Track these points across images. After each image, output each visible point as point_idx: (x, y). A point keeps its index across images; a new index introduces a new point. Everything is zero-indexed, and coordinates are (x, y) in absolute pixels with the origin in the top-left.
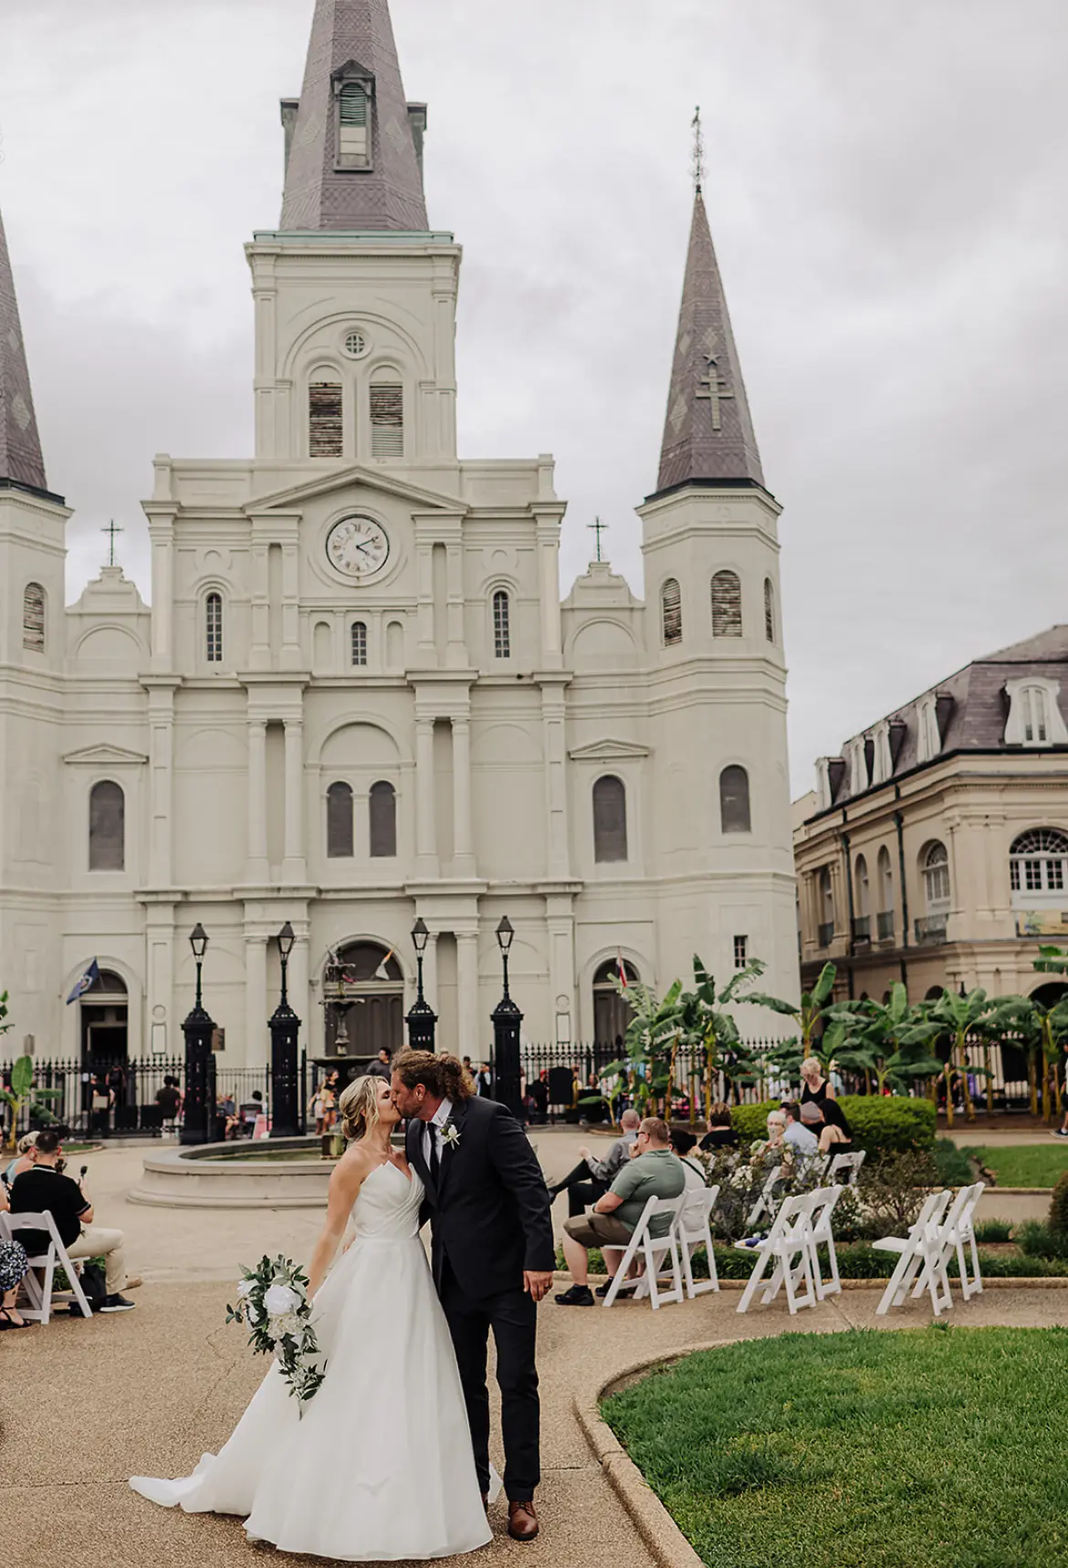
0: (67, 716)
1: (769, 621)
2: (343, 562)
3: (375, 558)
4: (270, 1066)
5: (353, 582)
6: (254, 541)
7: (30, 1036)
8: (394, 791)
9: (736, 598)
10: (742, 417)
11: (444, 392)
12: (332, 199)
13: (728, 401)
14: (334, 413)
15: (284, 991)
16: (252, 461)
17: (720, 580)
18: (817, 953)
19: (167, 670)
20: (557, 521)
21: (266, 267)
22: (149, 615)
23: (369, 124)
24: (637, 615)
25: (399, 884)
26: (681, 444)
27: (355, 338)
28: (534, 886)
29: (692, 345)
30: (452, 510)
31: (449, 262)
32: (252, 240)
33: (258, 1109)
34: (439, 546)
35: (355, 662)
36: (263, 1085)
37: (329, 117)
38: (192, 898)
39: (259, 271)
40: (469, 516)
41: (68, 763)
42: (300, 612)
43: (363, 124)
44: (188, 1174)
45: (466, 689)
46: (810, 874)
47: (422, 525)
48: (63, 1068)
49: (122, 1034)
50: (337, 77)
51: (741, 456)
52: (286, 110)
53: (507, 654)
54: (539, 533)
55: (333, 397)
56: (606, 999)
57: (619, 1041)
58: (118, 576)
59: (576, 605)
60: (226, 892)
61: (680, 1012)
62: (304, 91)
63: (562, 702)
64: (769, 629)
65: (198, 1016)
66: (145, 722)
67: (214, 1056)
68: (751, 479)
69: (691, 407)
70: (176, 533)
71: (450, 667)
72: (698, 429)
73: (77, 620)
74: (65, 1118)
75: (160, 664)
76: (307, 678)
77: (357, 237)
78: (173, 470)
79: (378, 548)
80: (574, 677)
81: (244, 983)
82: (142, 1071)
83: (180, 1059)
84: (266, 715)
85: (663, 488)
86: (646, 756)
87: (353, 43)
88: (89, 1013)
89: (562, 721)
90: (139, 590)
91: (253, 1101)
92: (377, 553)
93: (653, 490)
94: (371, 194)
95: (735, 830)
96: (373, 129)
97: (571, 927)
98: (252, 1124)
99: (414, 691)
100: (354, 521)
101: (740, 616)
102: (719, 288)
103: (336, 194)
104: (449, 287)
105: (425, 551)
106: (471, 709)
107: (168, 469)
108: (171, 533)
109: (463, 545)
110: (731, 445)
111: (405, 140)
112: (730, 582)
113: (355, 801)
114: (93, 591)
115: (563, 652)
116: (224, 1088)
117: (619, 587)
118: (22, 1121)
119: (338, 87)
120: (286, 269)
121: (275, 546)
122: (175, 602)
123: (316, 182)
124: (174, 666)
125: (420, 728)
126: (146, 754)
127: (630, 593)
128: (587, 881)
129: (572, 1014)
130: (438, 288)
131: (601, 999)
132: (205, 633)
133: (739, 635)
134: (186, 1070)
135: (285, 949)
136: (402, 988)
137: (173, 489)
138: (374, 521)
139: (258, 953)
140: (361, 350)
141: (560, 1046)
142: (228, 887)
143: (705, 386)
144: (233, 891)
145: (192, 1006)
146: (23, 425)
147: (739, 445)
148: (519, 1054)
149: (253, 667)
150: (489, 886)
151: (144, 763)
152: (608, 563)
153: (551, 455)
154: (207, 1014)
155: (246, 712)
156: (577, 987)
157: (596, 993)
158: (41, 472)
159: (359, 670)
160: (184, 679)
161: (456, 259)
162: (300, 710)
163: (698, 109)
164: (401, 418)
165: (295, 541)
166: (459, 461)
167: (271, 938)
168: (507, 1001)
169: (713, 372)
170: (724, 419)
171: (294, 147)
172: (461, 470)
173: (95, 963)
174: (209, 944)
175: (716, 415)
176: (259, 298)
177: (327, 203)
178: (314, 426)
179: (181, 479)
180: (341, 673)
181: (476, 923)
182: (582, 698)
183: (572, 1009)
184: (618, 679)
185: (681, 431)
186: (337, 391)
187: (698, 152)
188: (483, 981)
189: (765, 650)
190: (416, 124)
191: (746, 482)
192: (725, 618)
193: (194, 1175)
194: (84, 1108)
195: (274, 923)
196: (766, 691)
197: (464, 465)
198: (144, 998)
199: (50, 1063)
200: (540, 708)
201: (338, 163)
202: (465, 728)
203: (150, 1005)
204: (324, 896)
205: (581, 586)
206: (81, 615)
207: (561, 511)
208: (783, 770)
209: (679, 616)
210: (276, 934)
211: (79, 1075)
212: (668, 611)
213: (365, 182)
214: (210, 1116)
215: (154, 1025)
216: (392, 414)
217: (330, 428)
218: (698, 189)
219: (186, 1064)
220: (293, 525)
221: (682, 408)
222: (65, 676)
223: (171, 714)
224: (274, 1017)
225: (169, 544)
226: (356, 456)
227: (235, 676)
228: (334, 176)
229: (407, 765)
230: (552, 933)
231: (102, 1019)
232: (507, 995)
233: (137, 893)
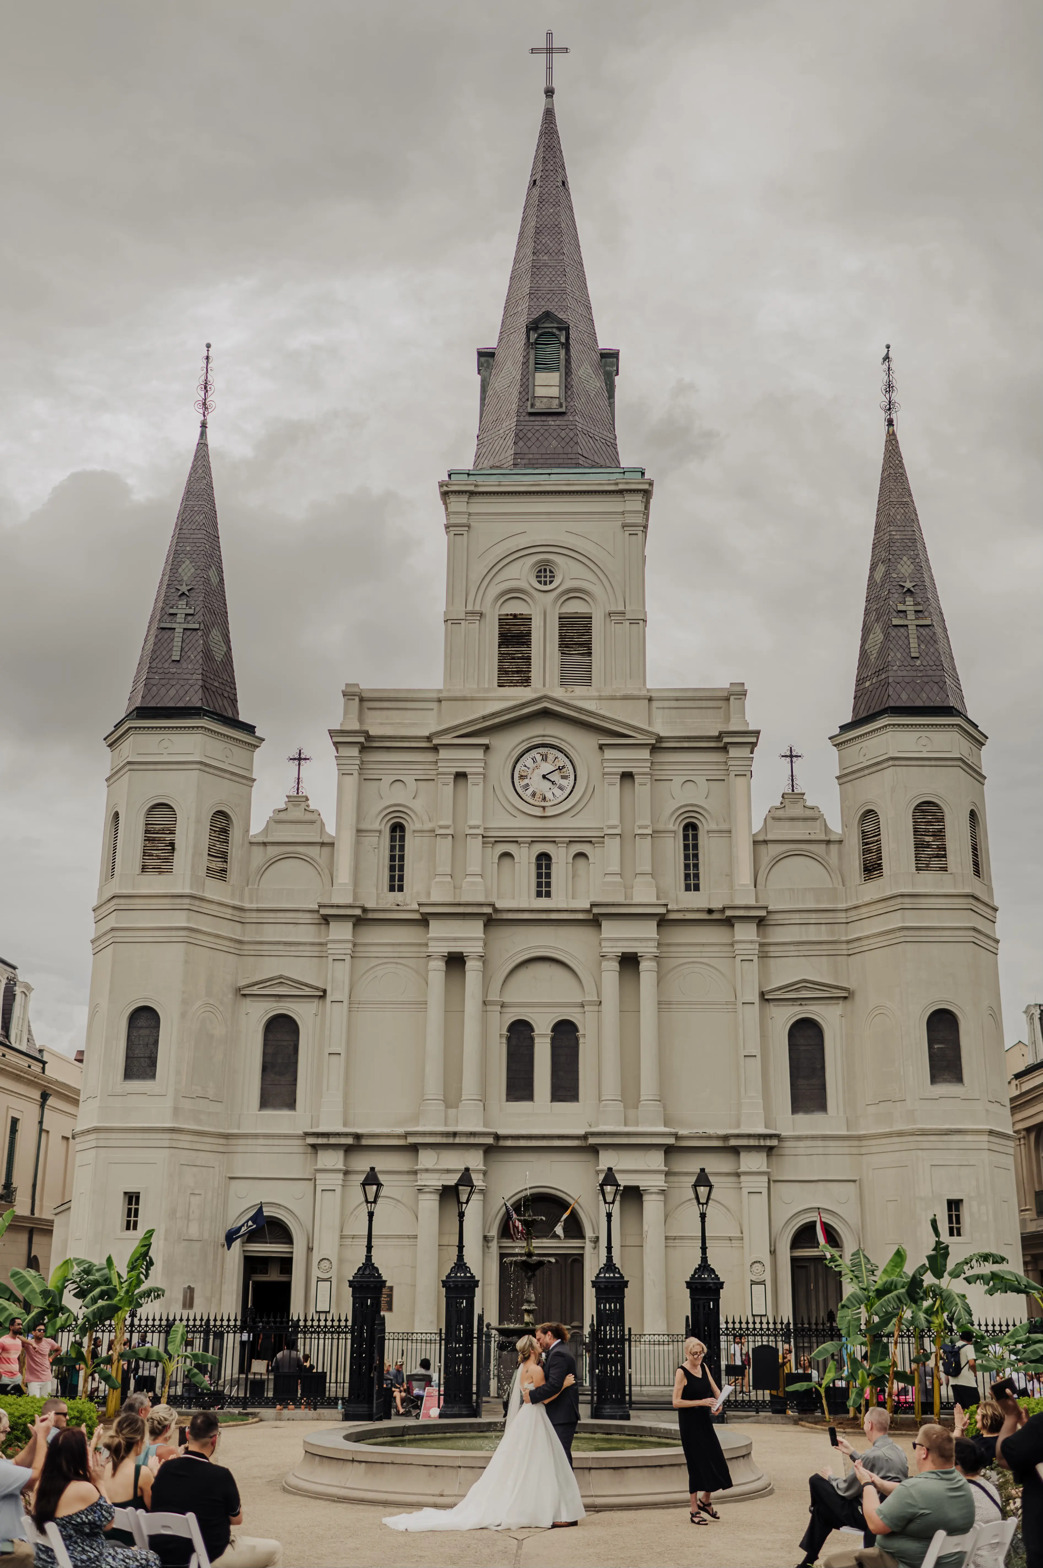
0: (246, 947)
1: (975, 855)
2: (529, 792)
3: (561, 788)
4: (443, 1331)
5: (538, 812)
6: (441, 770)
7: (189, 1287)
8: (578, 1031)
9: (940, 830)
10: (941, 645)
11: (634, 622)
12: (525, 439)
13: (927, 630)
14: (523, 644)
15: (461, 1247)
16: (440, 691)
17: (923, 811)
18: (1035, 1223)
19: (349, 900)
20: (749, 750)
21: (458, 504)
22: (332, 844)
23: (563, 369)
24: (834, 848)
25: (582, 1132)
26: (878, 673)
27: (545, 570)
28: (726, 1137)
29: (887, 574)
30: (641, 739)
31: (639, 497)
32: (447, 478)
33: (427, 1380)
34: (627, 776)
35: (539, 894)
36: (435, 1353)
37: (524, 363)
38: (364, 1142)
39: (453, 508)
40: (658, 745)
41: (244, 995)
42: (483, 843)
43: (557, 369)
44: (353, 1461)
45: (654, 924)
46: (1023, 1133)
47: (609, 754)
48: (222, 1326)
49: (286, 1287)
50: (532, 327)
51: (941, 684)
52: (483, 359)
53: (697, 888)
54: (730, 763)
55: (522, 628)
56: (805, 1267)
57: (831, 1317)
58: (303, 805)
59: (770, 837)
60: (399, 1136)
61: (903, 1287)
62: (500, 340)
63: (755, 938)
64: (976, 864)
65: (367, 1272)
66: (324, 954)
67: (384, 1318)
68: (953, 707)
69: (887, 635)
70: (362, 762)
71: (635, 900)
72: (896, 656)
73: (262, 848)
74: (221, 1382)
75: (342, 895)
76: (488, 910)
77: (549, 474)
78: (362, 700)
79: (563, 777)
80: (768, 912)
81: (415, 1237)
82: (305, 1333)
83: (346, 1320)
84: (446, 948)
85: (858, 718)
86: (845, 998)
87: (548, 296)
88: (252, 1264)
89: (755, 958)
90: (324, 820)
91: (422, 1371)
92: (564, 782)
93: (848, 719)
94: (563, 434)
95: (945, 1081)
96: (566, 374)
97: (766, 1185)
98: (420, 1398)
99: (600, 926)
100: (541, 750)
101: (944, 849)
102: (913, 517)
103: (530, 435)
104: (639, 520)
105: (613, 781)
106: (659, 945)
107: (357, 698)
108: (358, 762)
109: (651, 775)
110: (930, 673)
111: (597, 383)
112: (934, 814)
113: (537, 1040)
114: (278, 819)
115: (755, 887)
116: (392, 1355)
117: (814, 819)
118: (176, 1384)
119: (533, 336)
120: (480, 506)
121: (461, 776)
122: (359, 831)
123: (510, 424)
124: (355, 896)
125: (605, 964)
126: (323, 987)
127: (826, 825)
128: (784, 1134)
129: (768, 1283)
130: (628, 521)
131: (799, 1267)
132: (387, 862)
133: (945, 869)
134: (352, 1333)
135: (464, 1198)
136: (583, 1247)
137: (361, 720)
138: (560, 750)
139: (430, 1204)
140: (551, 582)
141: (758, 1320)
142: (401, 1130)
143: (901, 615)
144: (406, 1135)
145: (361, 1260)
146: (219, 657)
147: (938, 673)
148: (719, 1329)
149: (434, 898)
150: (677, 1137)
151: (320, 997)
152: (804, 794)
153: (743, 684)
154: (377, 1270)
155: (427, 945)
156: (773, 1252)
157: (794, 1260)
158: (234, 701)
159: (543, 903)
160: (365, 910)
161: (647, 494)
162: (481, 944)
163: (888, 347)
164: (590, 649)
165: (481, 770)
166: (648, 690)
167: (445, 1187)
168: (704, 1266)
169: (909, 600)
170: (923, 647)
171: (490, 392)
172: (650, 700)
173: (260, 1210)
174: (383, 1193)
175: (914, 643)
176: (452, 533)
177: (521, 443)
178: (502, 657)
179: (369, 709)
180: (524, 905)
181: (663, 1177)
182: (777, 935)
183: (767, 1277)
184: (814, 915)
185: (877, 659)
186: (526, 622)
187: (889, 388)
188: (671, 1243)
189: (973, 886)
190: (608, 368)
191: (949, 711)
192: (929, 852)
193: (360, 1462)
194: (241, 1371)
195: (448, 1171)
196: (974, 929)
197: (654, 695)
198: (310, 1249)
199: (208, 1320)
200: (732, 945)
201: (532, 406)
202: (652, 965)
203: (316, 1257)
204: (503, 1143)
205: (774, 817)
206: (265, 844)
207: (754, 740)
208: (995, 1015)
209: (879, 850)
210: (453, 1183)
211: (238, 1335)
212: (867, 844)
213: (558, 423)
214: (376, 1388)
215: (319, 1280)
216: (581, 645)
217: (519, 658)
218: (890, 423)
219: (353, 1326)
220: (479, 754)
221: (877, 636)
222: (247, 905)
223: (350, 946)
224: (448, 1276)
225: (356, 773)
226: (544, 685)
227: (416, 907)
228: (527, 418)
229: (591, 1003)
230: (745, 1191)
231: (265, 1272)
232: (704, 1259)
233: (307, 1134)
